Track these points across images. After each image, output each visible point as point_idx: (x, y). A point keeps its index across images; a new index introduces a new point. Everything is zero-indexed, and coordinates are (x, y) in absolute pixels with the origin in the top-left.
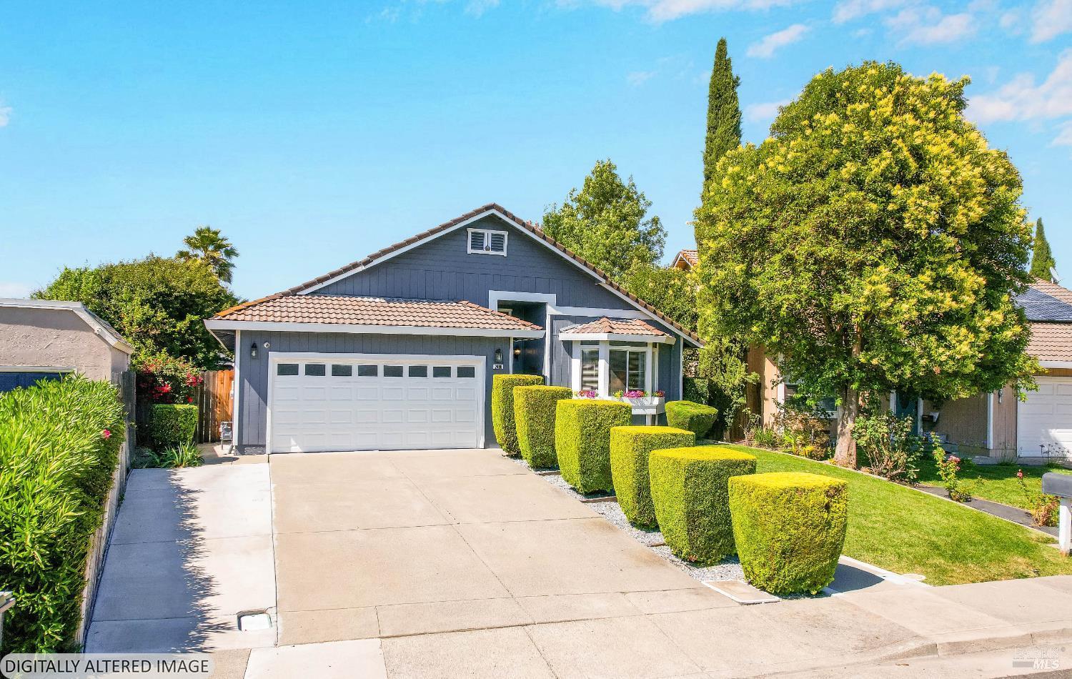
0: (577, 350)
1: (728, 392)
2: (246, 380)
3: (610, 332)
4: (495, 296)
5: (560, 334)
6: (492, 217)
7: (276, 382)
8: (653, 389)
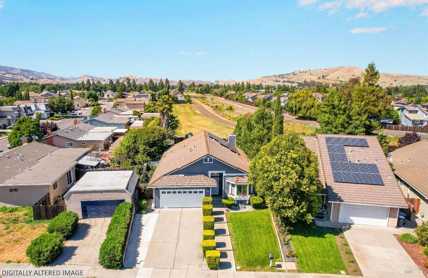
0: (231, 184)
3: (236, 182)
4: (210, 173)
5: (226, 180)
6: (208, 157)
7: (161, 195)
8: (250, 193)
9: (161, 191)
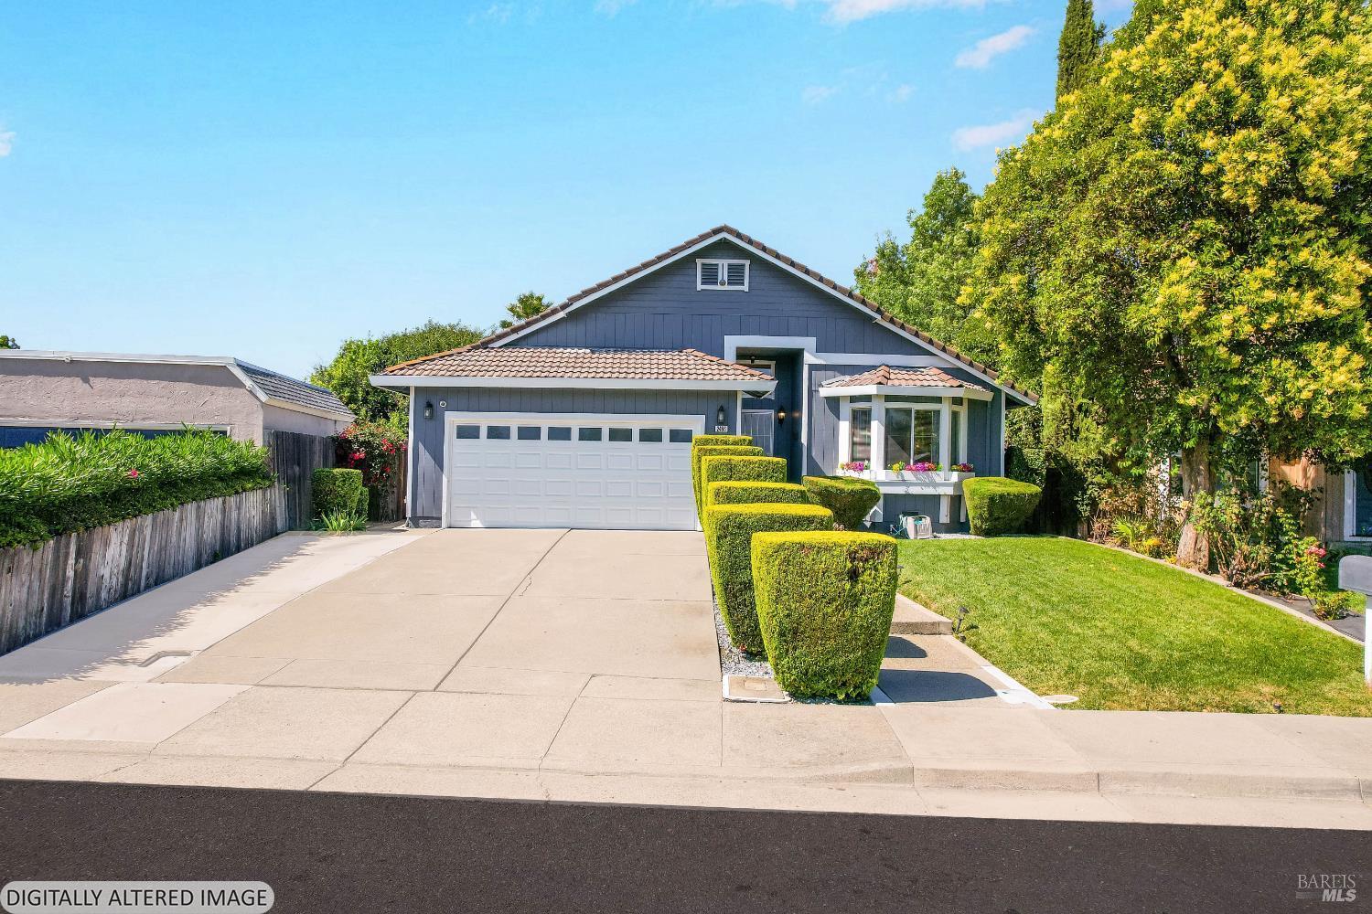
0: (846, 409)
1: (1080, 468)
2: (420, 444)
3: (880, 383)
4: (732, 343)
5: (820, 389)
6: (724, 242)
7: (453, 446)
8: (954, 460)
9: (453, 420)
